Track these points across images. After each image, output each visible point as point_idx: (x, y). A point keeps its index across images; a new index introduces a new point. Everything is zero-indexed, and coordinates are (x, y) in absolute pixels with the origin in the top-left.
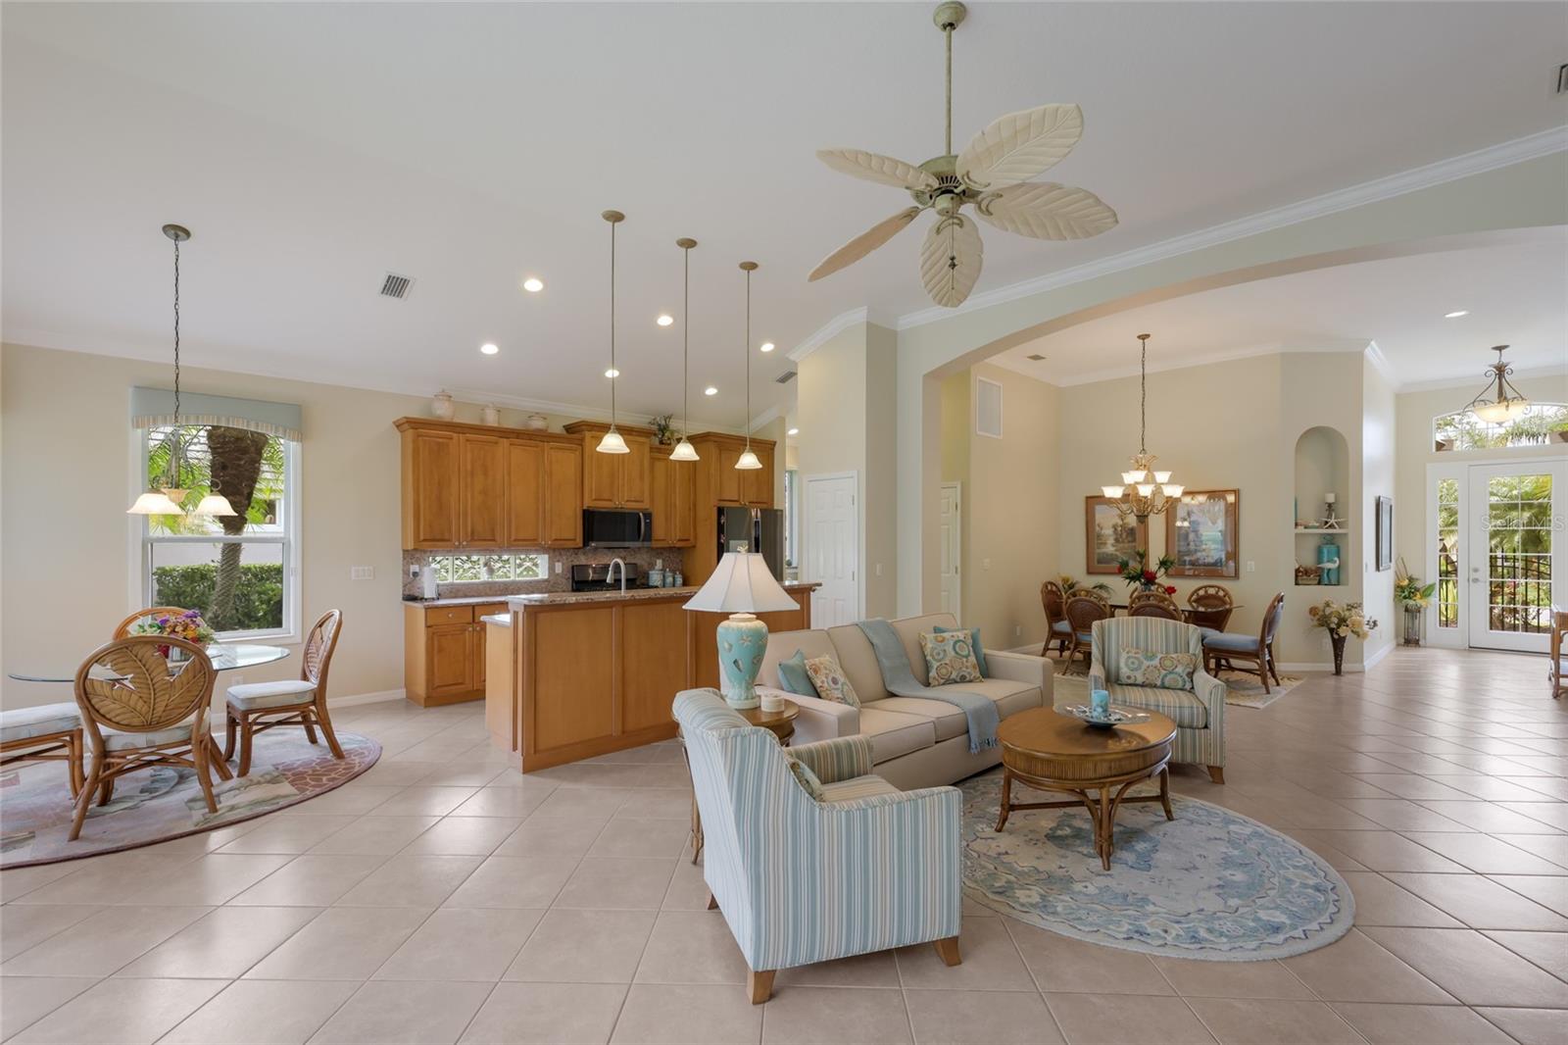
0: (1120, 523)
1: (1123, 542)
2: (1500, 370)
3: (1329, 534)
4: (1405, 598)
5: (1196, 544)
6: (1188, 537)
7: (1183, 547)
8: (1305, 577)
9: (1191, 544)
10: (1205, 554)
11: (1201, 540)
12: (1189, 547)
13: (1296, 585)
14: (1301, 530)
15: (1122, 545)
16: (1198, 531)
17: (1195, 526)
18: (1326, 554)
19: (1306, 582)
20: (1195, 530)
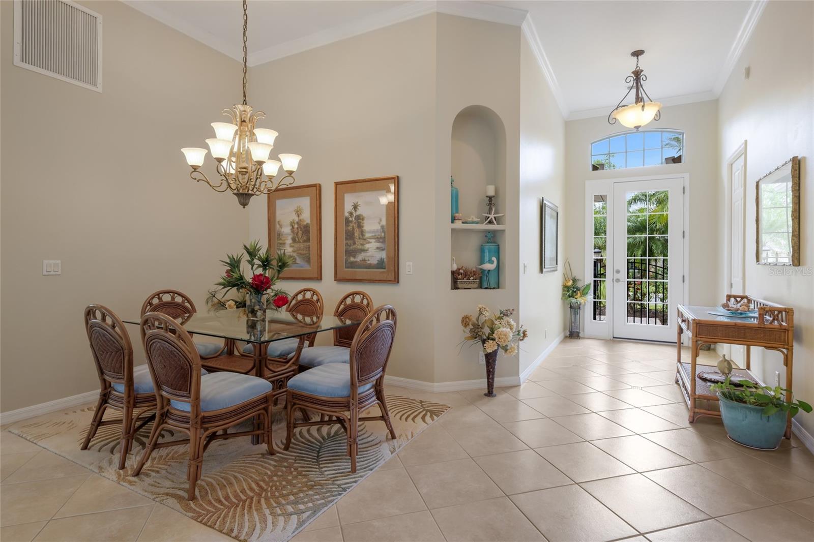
0: (296, 219)
1: (299, 242)
2: (637, 76)
4: (570, 296)
5: (361, 242)
6: (353, 234)
7: (350, 246)
8: (465, 280)
9: (357, 243)
10: (368, 254)
11: (365, 238)
12: (354, 246)
13: (453, 289)
14: (458, 225)
15: (298, 245)
16: (363, 227)
17: (360, 220)
18: (487, 253)
19: (466, 286)
20: (360, 226)
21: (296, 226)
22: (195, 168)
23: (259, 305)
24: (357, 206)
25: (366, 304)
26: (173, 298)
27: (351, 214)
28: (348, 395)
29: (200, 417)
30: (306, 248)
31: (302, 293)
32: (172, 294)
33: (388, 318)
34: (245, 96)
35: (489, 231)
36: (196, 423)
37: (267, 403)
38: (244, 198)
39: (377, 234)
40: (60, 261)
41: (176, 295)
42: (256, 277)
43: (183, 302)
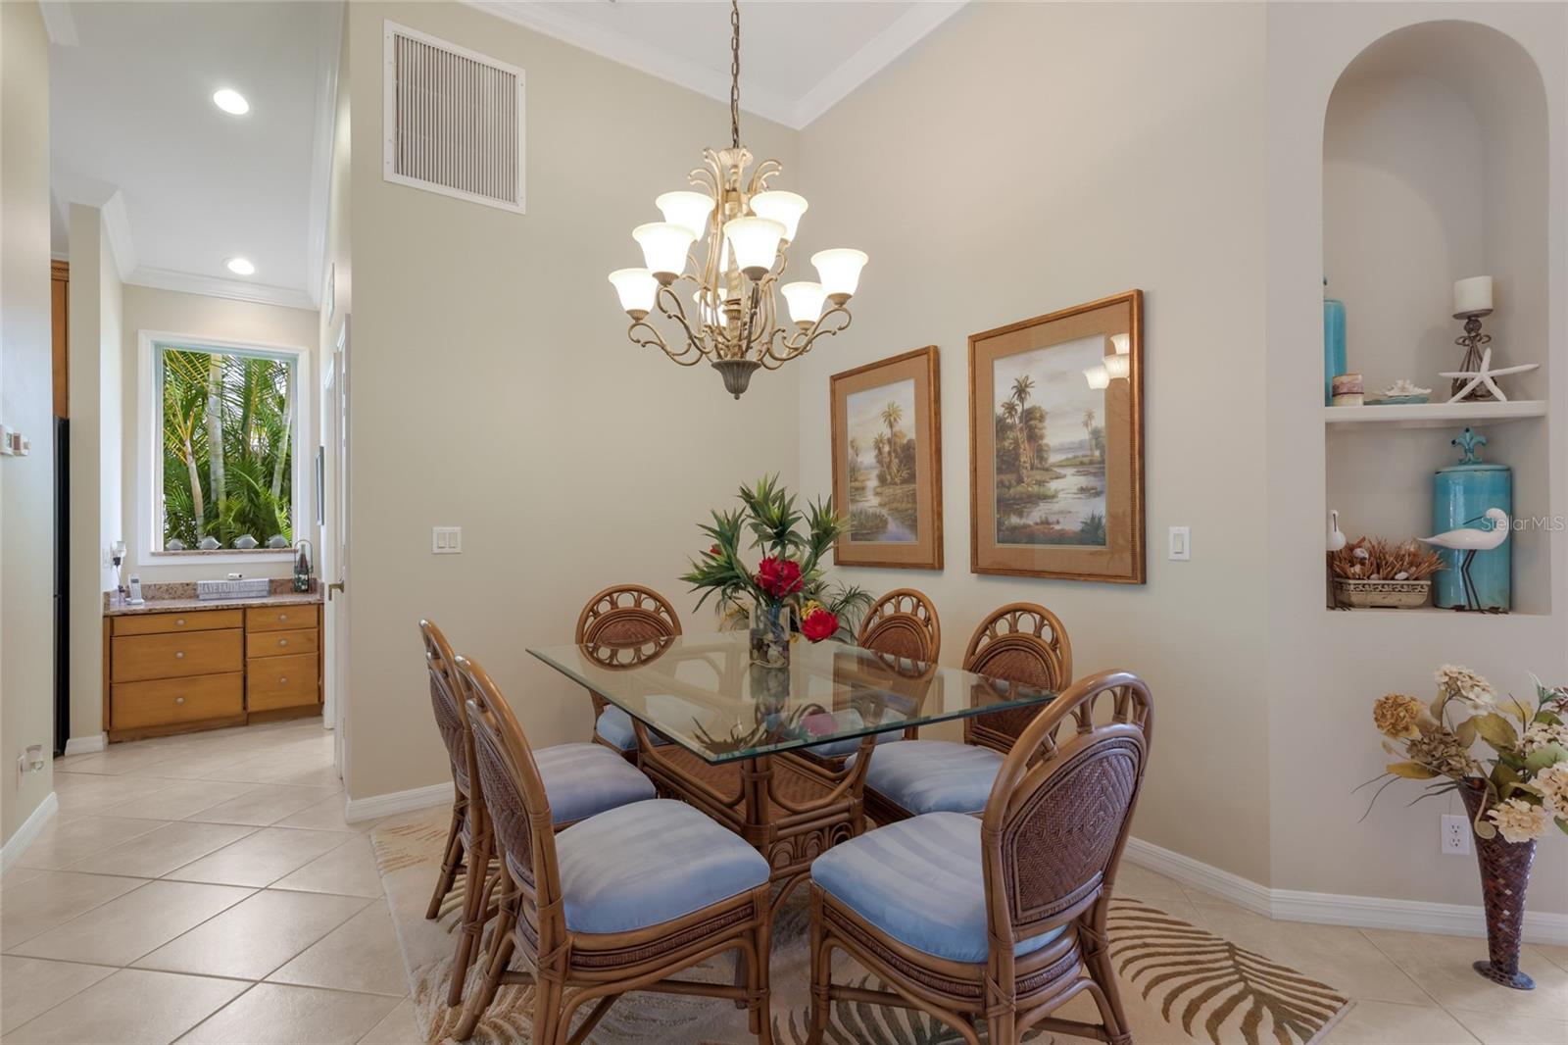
0: (887, 433)
1: (893, 483)
3: (1469, 425)
5: (1038, 478)
6: (1017, 457)
7: (1009, 488)
8: (1375, 580)
9: (1025, 479)
10: (1056, 507)
11: (1046, 466)
12: (1019, 489)
13: (1333, 608)
14: (1351, 409)
15: (891, 490)
16: (1042, 437)
17: (1033, 422)
18: (1461, 499)
19: (1377, 598)
20: (1033, 436)
21: (886, 448)
22: (637, 317)
23: (774, 633)
24: (1026, 386)
25: (1049, 640)
26: (638, 603)
27: (1010, 408)
28: (980, 958)
29: (562, 949)
30: (908, 496)
31: (893, 601)
32: (636, 594)
33: (1119, 715)
34: (736, 130)
35: (1466, 426)
36: (552, 967)
37: (752, 919)
38: (736, 372)
39: (1080, 453)
40: (459, 528)
41: (644, 596)
42: (767, 565)
43: (657, 610)
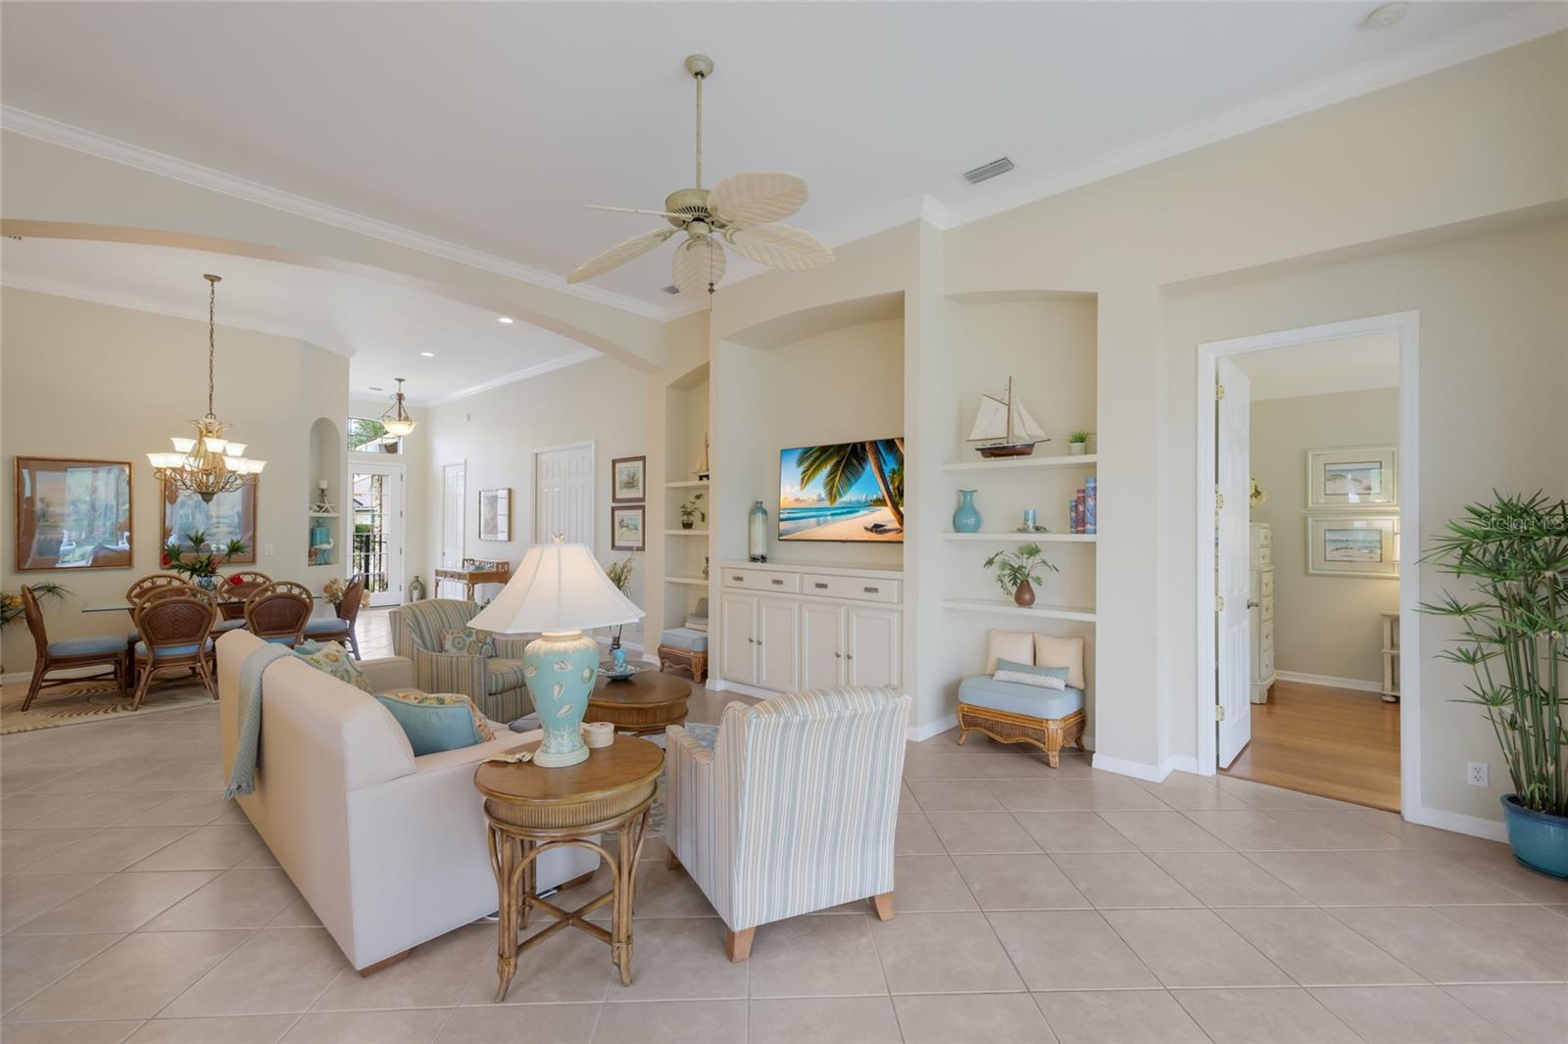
2: (400, 397)
3: (320, 518)
